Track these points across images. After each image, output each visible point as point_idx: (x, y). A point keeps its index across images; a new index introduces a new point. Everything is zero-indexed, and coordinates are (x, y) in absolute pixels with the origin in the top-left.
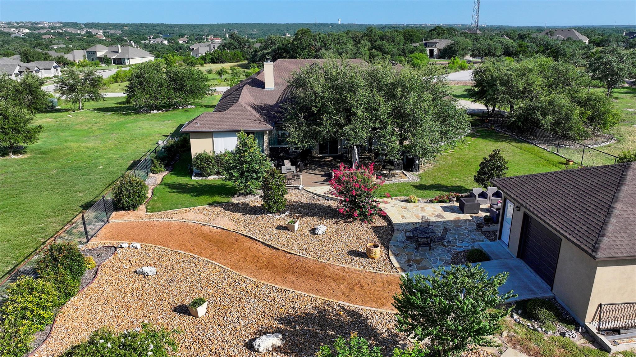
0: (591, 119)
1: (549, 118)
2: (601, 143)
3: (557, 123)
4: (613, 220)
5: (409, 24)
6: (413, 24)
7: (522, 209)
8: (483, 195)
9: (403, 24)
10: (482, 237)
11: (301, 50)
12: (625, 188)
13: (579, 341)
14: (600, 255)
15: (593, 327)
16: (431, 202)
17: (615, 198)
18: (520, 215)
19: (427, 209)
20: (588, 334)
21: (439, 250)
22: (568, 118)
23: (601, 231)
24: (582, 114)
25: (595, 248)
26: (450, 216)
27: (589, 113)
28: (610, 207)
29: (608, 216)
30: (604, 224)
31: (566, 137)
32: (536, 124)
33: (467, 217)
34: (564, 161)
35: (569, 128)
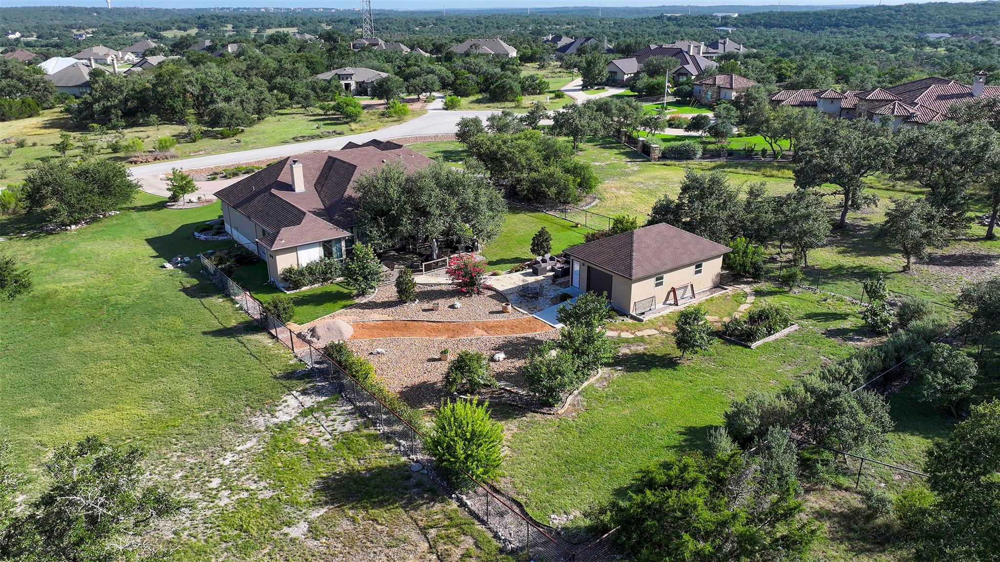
0: (580, 185)
1: (554, 190)
2: (590, 203)
3: (558, 193)
4: (634, 261)
5: (239, 9)
6: (245, 8)
7: (587, 264)
8: (544, 261)
9: (229, 9)
10: (559, 288)
11: (171, 99)
12: (634, 244)
13: (630, 321)
14: (633, 278)
15: (634, 314)
16: (510, 272)
17: (632, 251)
18: (585, 268)
19: (513, 277)
20: (632, 317)
21: (541, 299)
22: (566, 188)
23: (630, 267)
24: (574, 181)
25: (631, 276)
26: (531, 279)
27: (579, 180)
28: (631, 255)
29: (631, 260)
30: (631, 264)
31: (566, 203)
32: (545, 195)
33: (540, 278)
34: (574, 224)
35: (569, 196)
